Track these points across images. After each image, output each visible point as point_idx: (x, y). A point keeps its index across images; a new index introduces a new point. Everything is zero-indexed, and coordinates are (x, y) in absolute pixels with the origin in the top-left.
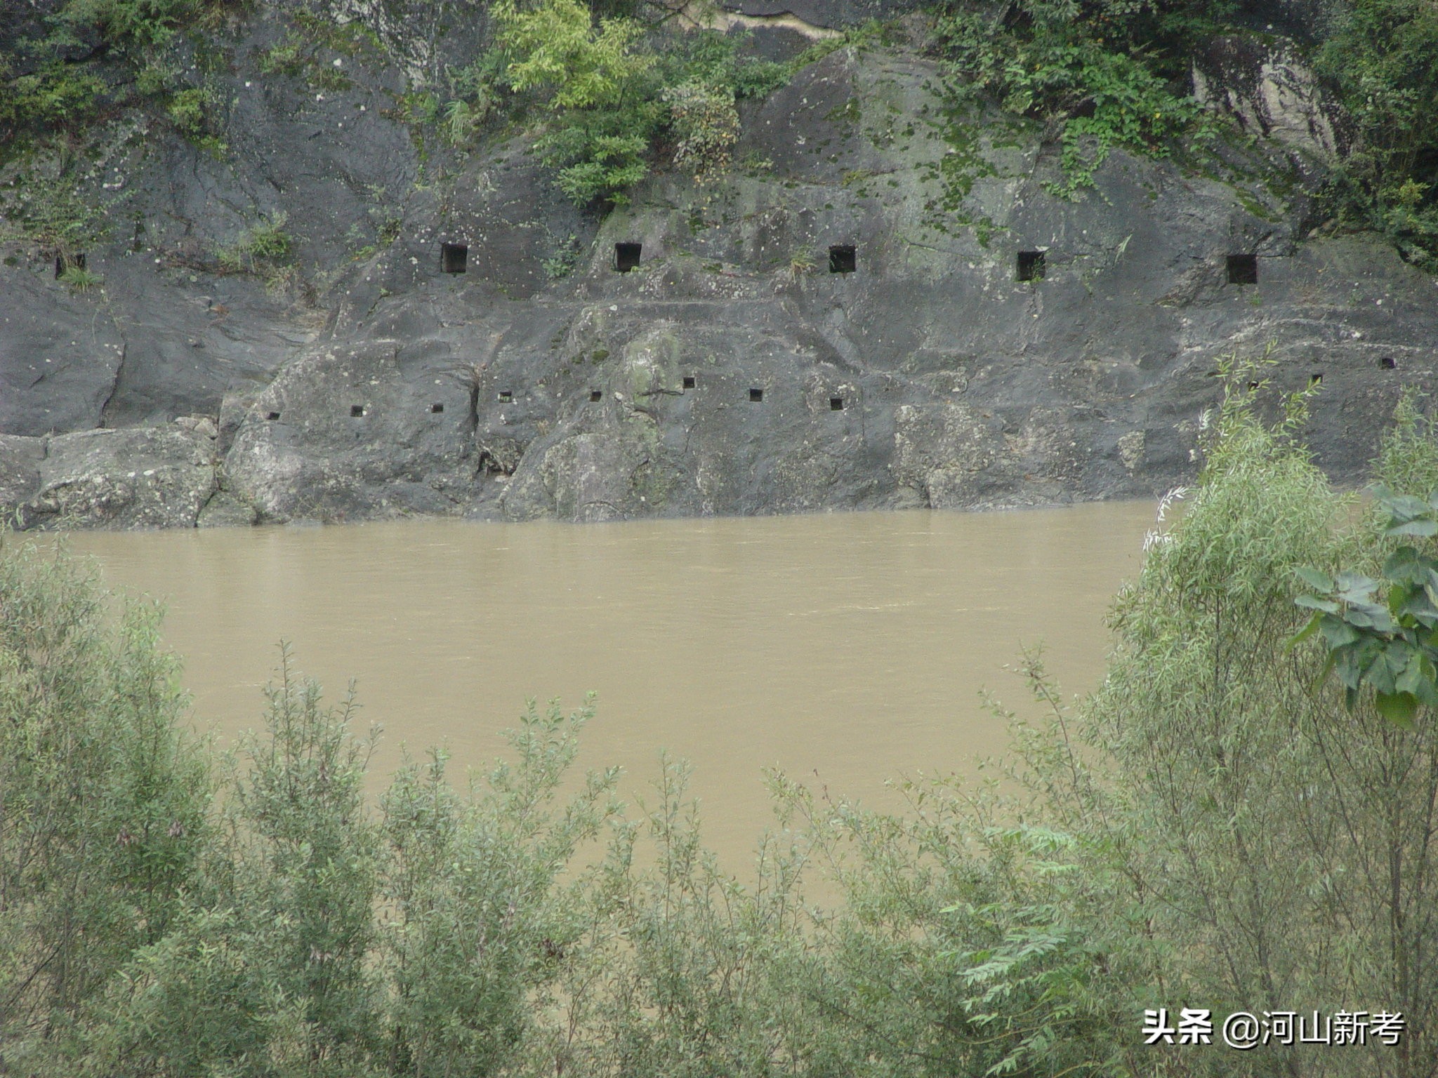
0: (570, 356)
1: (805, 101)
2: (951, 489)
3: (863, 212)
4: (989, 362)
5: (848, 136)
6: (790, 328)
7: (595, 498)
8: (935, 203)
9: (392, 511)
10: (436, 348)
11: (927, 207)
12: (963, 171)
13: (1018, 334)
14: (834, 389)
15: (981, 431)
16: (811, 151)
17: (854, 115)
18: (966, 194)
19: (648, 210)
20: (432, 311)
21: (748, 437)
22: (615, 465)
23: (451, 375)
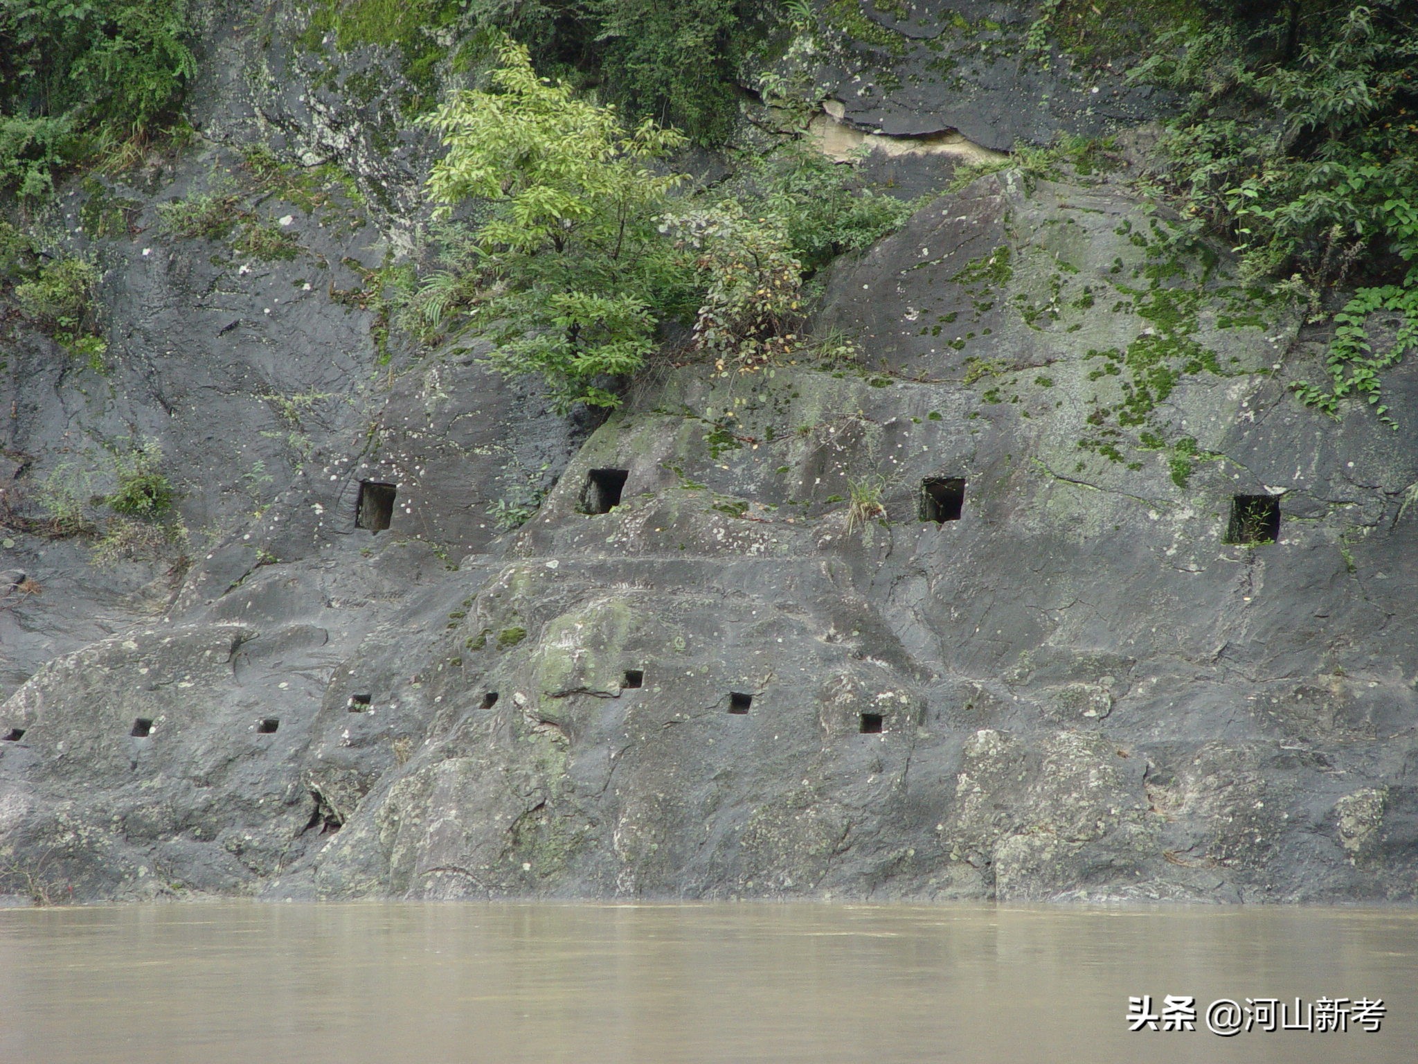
0: (467, 638)
1: (925, 252)
2: (1032, 869)
3: (987, 426)
4: (1156, 670)
5: (988, 307)
6: (824, 602)
7: (444, 862)
8: (1107, 414)
9: (151, 885)
10: (303, 637)
11: (1090, 420)
12: (1162, 363)
13: (1211, 628)
14: (868, 697)
15: (1103, 775)
16: (925, 332)
17: (1000, 273)
18: (1160, 399)
19: (652, 420)
20: (318, 581)
21: (712, 770)
22: (487, 809)
23: (309, 677)
